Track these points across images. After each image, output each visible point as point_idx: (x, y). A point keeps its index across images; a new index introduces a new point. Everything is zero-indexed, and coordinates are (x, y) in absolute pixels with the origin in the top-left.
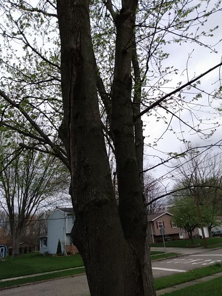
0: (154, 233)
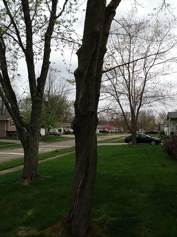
0: (7, 129)
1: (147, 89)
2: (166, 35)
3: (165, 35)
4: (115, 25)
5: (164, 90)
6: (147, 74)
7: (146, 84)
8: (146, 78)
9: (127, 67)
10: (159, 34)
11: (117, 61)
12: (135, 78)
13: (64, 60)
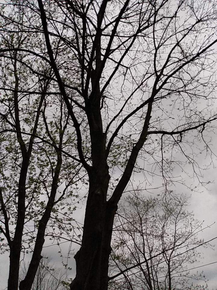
1: (174, 285)
2: (180, 213)
3: (178, 213)
4: (121, 204)
5: (198, 286)
6: (169, 262)
7: (171, 276)
8: (169, 269)
9: (142, 253)
10: (171, 212)
11: (129, 245)
12: (155, 269)
13: (60, 251)
